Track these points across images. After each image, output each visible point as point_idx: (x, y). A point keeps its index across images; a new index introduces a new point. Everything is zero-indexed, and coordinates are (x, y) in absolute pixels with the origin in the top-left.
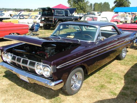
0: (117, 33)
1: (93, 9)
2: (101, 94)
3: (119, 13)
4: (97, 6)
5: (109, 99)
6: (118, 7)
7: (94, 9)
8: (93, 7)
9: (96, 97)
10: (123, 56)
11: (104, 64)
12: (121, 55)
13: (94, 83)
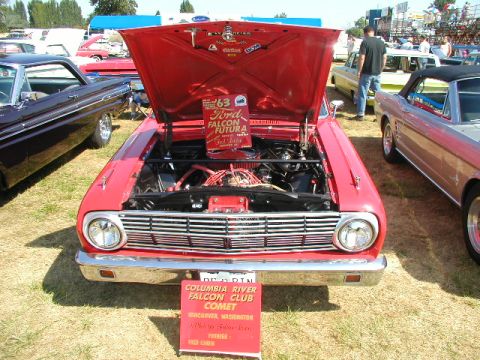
0: (77, 81)
1: (28, 19)
2: (47, 223)
3: (106, 31)
4: (41, 12)
5: (67, 229)
6: (105, 14)
7: (32, 19)
8: (28, 15)
9: (35, 232)
10: (105, 138)
11: (53, 159)
12: (96, 134)
13: (30, 205)
